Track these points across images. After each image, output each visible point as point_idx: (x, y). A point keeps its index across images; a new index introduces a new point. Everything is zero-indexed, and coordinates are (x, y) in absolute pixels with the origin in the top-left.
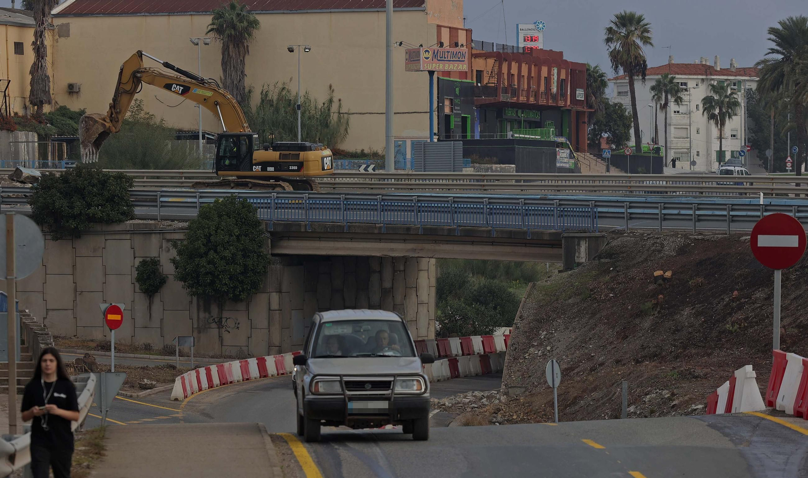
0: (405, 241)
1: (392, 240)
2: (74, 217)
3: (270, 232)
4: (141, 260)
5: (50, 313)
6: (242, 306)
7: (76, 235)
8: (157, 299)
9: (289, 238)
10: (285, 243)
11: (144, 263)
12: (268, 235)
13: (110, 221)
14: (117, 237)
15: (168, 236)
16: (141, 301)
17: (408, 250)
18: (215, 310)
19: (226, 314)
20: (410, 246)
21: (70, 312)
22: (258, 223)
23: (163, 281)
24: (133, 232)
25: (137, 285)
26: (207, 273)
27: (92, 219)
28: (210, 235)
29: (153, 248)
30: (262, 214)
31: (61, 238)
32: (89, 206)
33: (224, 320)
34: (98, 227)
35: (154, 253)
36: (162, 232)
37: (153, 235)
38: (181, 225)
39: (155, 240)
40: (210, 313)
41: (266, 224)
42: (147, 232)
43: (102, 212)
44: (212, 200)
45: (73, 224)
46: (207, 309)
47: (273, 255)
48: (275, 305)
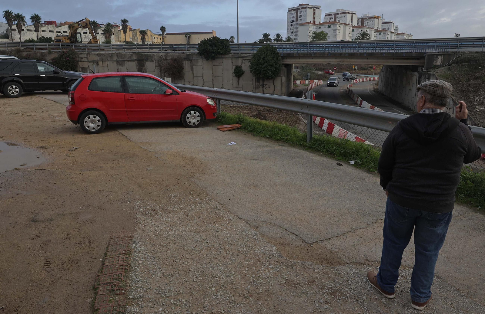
0: (336, 58)
1: (330, 58)
2: (213, 53)
3: (282, 57)
4: (235, 66)
5: (205, 83)
6: (271, 81)
7: (213, 58)
8: (241, 79)
9: (287, 58)
10: (285, 60)
11: (236, 67)
12: (281, 57)
13: (224, 54)
14: (227, 59)
15: (245, 59)
16: (235, 79)
17: (337, 62)
18: (261, 82)
19: (265, 83)
20: (338, 60)
21: (211, 83)
22: (278, 53)
23: (243, 73)
24: (233, 57)
25: (234, 74)
26: (264, 71)
27: (219, 53)
28: (265, 57)
29: (239, 62)
30: (279, 51)
31: (209, 60)
32: (218, 49)
33: (264, 85)
34: (221, 56)
35: (240, 64)
36: (243, 57)
37: (240, 58)
38: (249, 55)
39: (240, 60)
40: (259, 83)
41: (280, 54)
42: (237, 57)
43: (222, 51)
44: (261, 47)
45: (213, 55)
46: (259, 82)
47: (282, 64)
48: (283, 81)
